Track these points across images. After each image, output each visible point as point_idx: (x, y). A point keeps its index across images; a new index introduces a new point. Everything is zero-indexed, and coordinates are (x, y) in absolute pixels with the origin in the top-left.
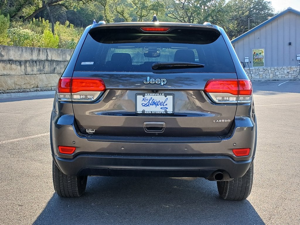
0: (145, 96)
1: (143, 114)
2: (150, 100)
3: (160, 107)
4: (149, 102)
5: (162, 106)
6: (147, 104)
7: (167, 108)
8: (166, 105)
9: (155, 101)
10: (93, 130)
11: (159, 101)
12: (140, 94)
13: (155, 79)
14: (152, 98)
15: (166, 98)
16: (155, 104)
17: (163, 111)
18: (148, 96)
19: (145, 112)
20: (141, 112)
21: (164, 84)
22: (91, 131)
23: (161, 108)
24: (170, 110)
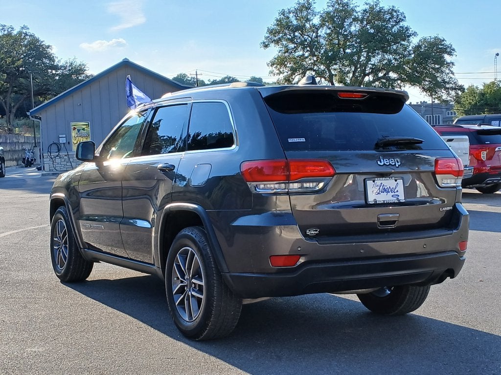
0: (376, 182)
1: (376, 205)
2: (380, 186)
3: (391, 194)
4: (379, 189)
5: (393, 193)
6: (378, 192)
7: (398, 196)
8: (397, 191)
9: (386, 187)
10: (316, 231)
11: (390, 187)
12: (369, 179)
13: (389, 160)
14: (382, 183)
15: (397, 182)
16: (385, 190)
17: (394, 200)
18: (378, 181)
19: (378, 202)
20: (373, 202)
21: (399, 165)
22: (313, 232)
23: (392, 196)
24: (402, 198)
